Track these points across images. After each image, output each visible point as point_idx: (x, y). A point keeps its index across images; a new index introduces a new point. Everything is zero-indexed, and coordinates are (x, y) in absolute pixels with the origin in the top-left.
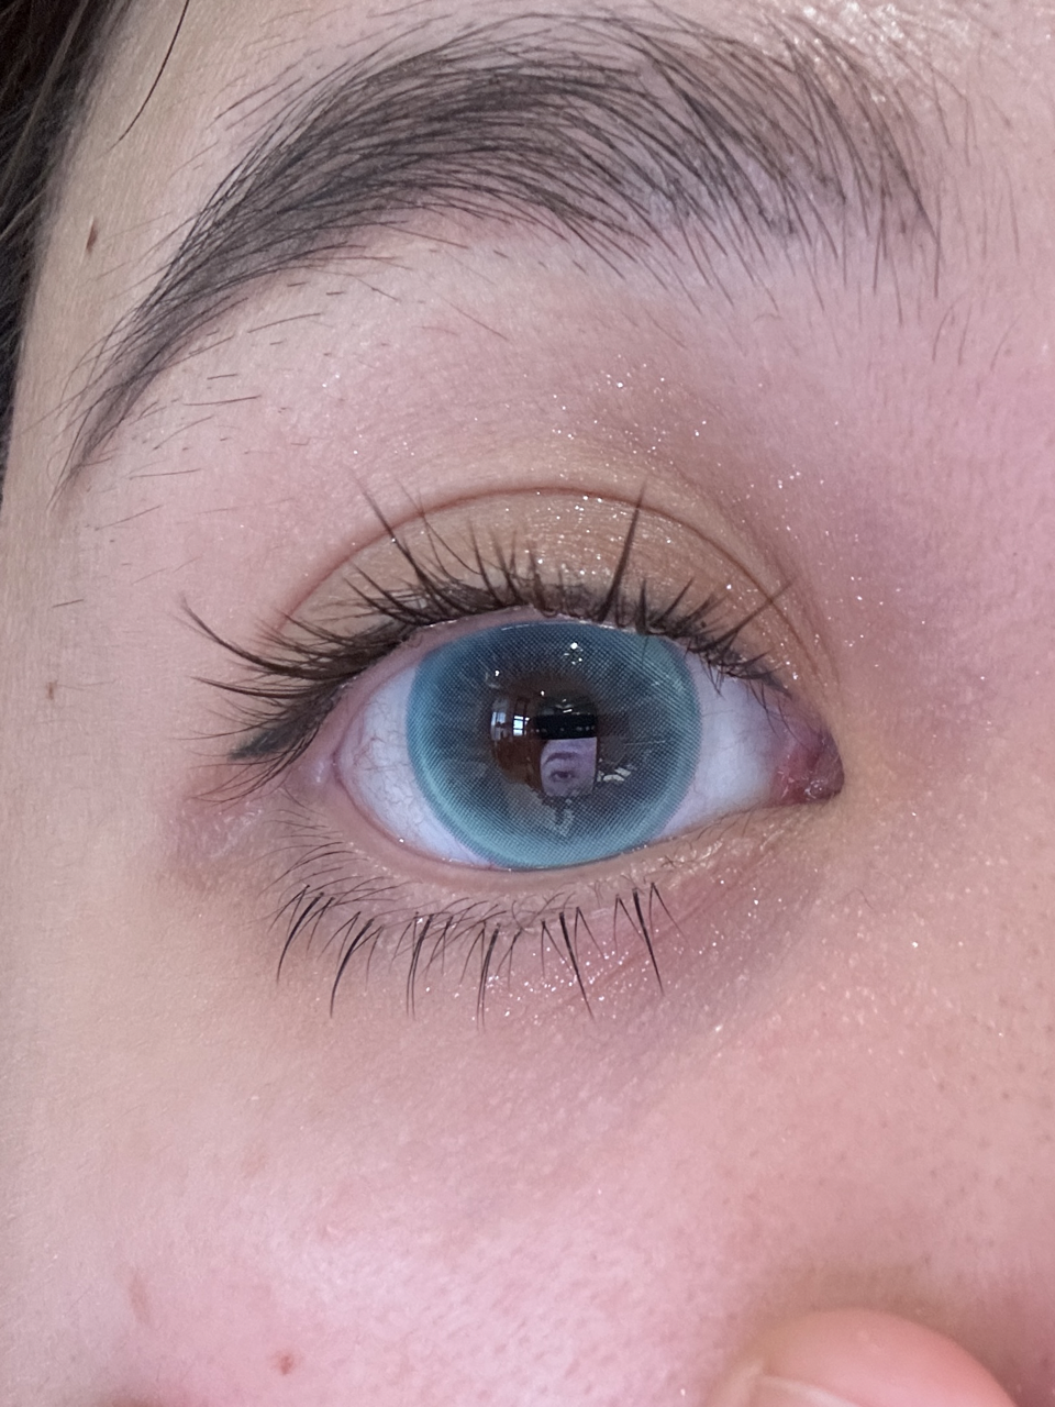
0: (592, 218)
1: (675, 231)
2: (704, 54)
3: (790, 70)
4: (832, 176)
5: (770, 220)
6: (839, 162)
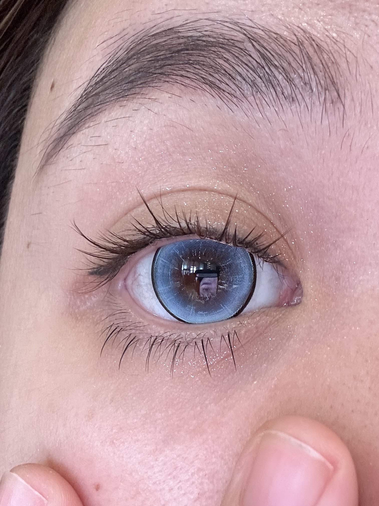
0: (224, 91)
1: (252, 98)
2: (266, 37)
3: (296, 45)
4: (309, 82)
5: (286, 96)
6: (311, 77)
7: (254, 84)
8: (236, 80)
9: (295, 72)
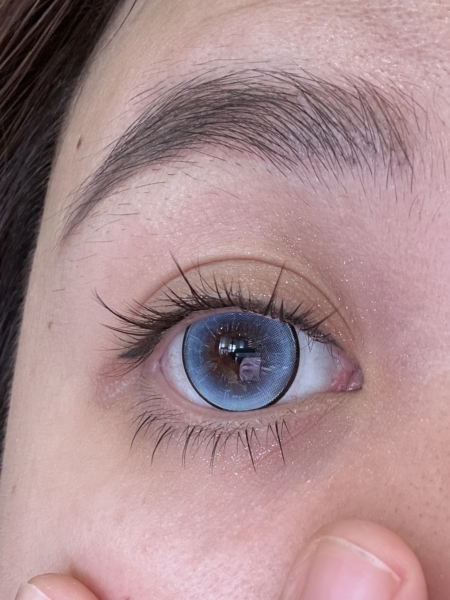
0: (275, 153)
1: (308, 159)
2: (323, 90)
3: (357, 98)
4: (372, 142)
5: (345, 158)
6: (374, 136)
7: (309, 145)
8: (289, 139)
9: (356, 129)
